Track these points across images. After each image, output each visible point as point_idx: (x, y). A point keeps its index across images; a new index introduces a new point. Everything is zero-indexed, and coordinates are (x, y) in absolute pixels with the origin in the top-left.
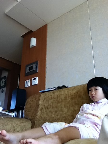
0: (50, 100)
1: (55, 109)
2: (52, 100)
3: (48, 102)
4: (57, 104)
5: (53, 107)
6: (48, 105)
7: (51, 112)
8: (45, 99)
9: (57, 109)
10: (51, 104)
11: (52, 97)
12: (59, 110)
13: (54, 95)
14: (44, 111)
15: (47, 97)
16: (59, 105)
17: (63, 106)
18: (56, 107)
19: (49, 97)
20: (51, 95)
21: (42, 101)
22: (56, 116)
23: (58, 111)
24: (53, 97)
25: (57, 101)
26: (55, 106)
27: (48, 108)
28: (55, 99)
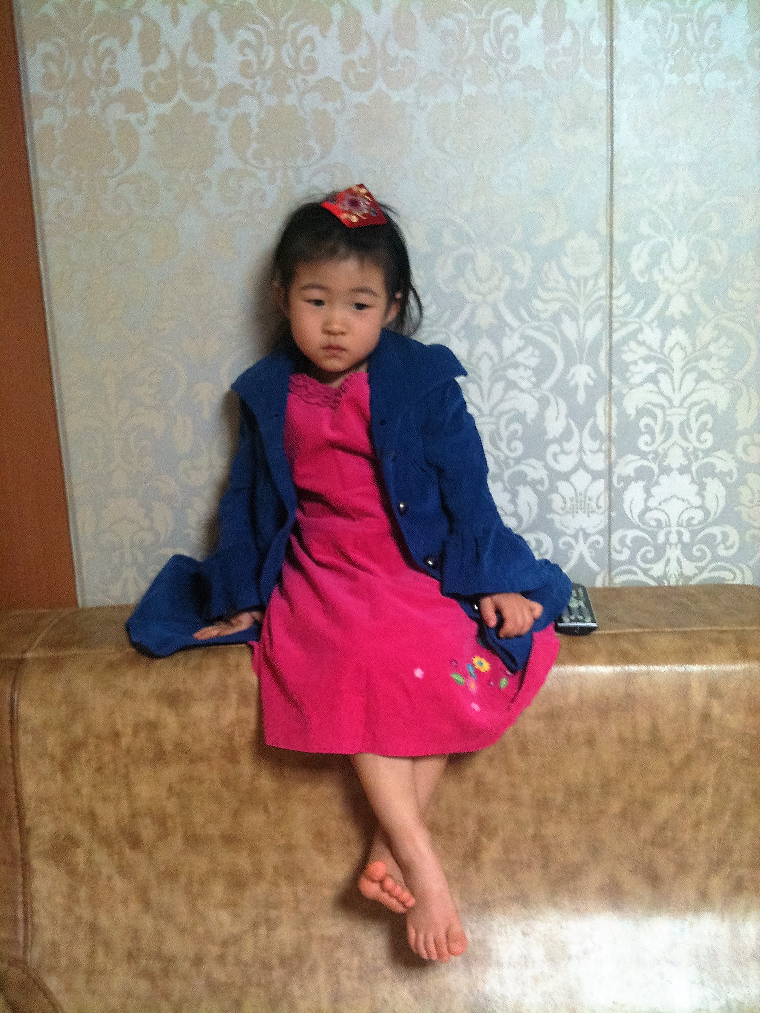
0: (146, 771)
1: (226, 857)
2: (171, 773)
3: (128, 786)
4: (236, 814)
5: (193, 841)
6: (134, 816)
7: (183, 880)
8: (74, 748)
9: (244, 862)
10: (171, 806)
11: (168, 747)
12: (269, 871)
13: (183, 727)
14: (89, 862)
15: (98, 737)
16: (254, 820)
17: (302, 837)
18: (230, 840)
19: (125, 741)
20: (153, 726)
21: (46, 767)
22: (255, 925)
23: (259, 875)
24: (180, 748)
25: (226, 783)
26: (213, 830)
27: (135, 842)
28: (203, 768)
